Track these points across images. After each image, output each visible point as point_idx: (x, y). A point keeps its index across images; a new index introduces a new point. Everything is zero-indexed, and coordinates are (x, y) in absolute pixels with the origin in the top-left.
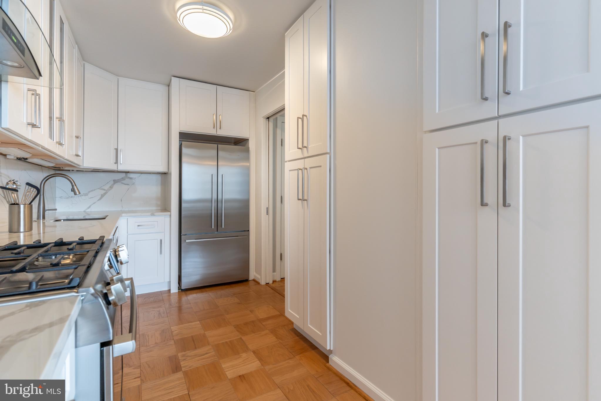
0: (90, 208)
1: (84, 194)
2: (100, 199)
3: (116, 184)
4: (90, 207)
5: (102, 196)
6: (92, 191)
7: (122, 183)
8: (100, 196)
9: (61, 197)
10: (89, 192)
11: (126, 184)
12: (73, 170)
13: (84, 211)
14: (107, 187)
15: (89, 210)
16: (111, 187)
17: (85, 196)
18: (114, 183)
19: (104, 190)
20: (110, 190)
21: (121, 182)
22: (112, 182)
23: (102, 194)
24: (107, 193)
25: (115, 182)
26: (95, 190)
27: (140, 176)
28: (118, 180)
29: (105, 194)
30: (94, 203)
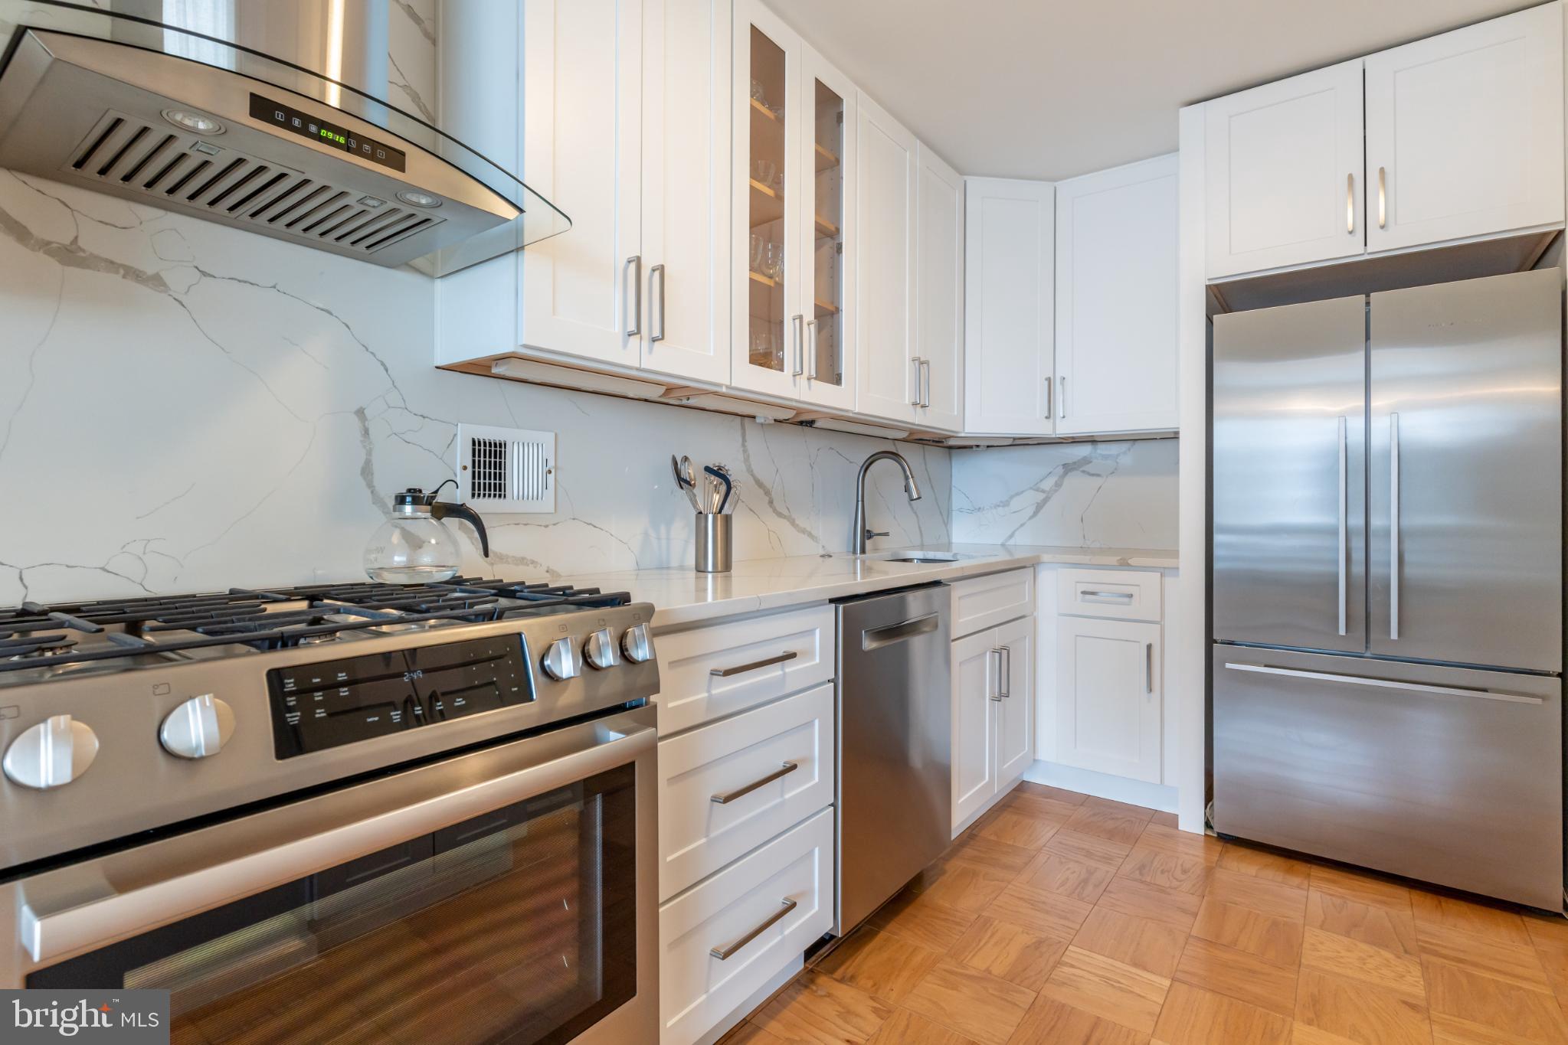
0: (1013, 538)
1: (1001, 502)
2: (1035, 514)
3: (1069, 474)
4: (1011, 536)
5: (1039, 507)
6: (1017, 494)
7: (1083, 472)
8: (1033, 508)
9: (960, 510)
10: (1012, 497)
11: (1093, 475)
12: (978, 446)
13: (1003, 545)
14: (1048, 484)
15: (1011, 542)
16: (1058, 485)
17: (1003, 506)
18: (1065, 474)
19: (1043, 491)
20: (1056, 491)
21: (1081, 469)
22: (1060, 470)
23: (1037, 503)
24: (1050, 498)
25: (1068, 468)
26: (1023, 492)
27: (1129, 450)
28: (1075, 463)
29: (1045, 501)
30: (1022, 525)
